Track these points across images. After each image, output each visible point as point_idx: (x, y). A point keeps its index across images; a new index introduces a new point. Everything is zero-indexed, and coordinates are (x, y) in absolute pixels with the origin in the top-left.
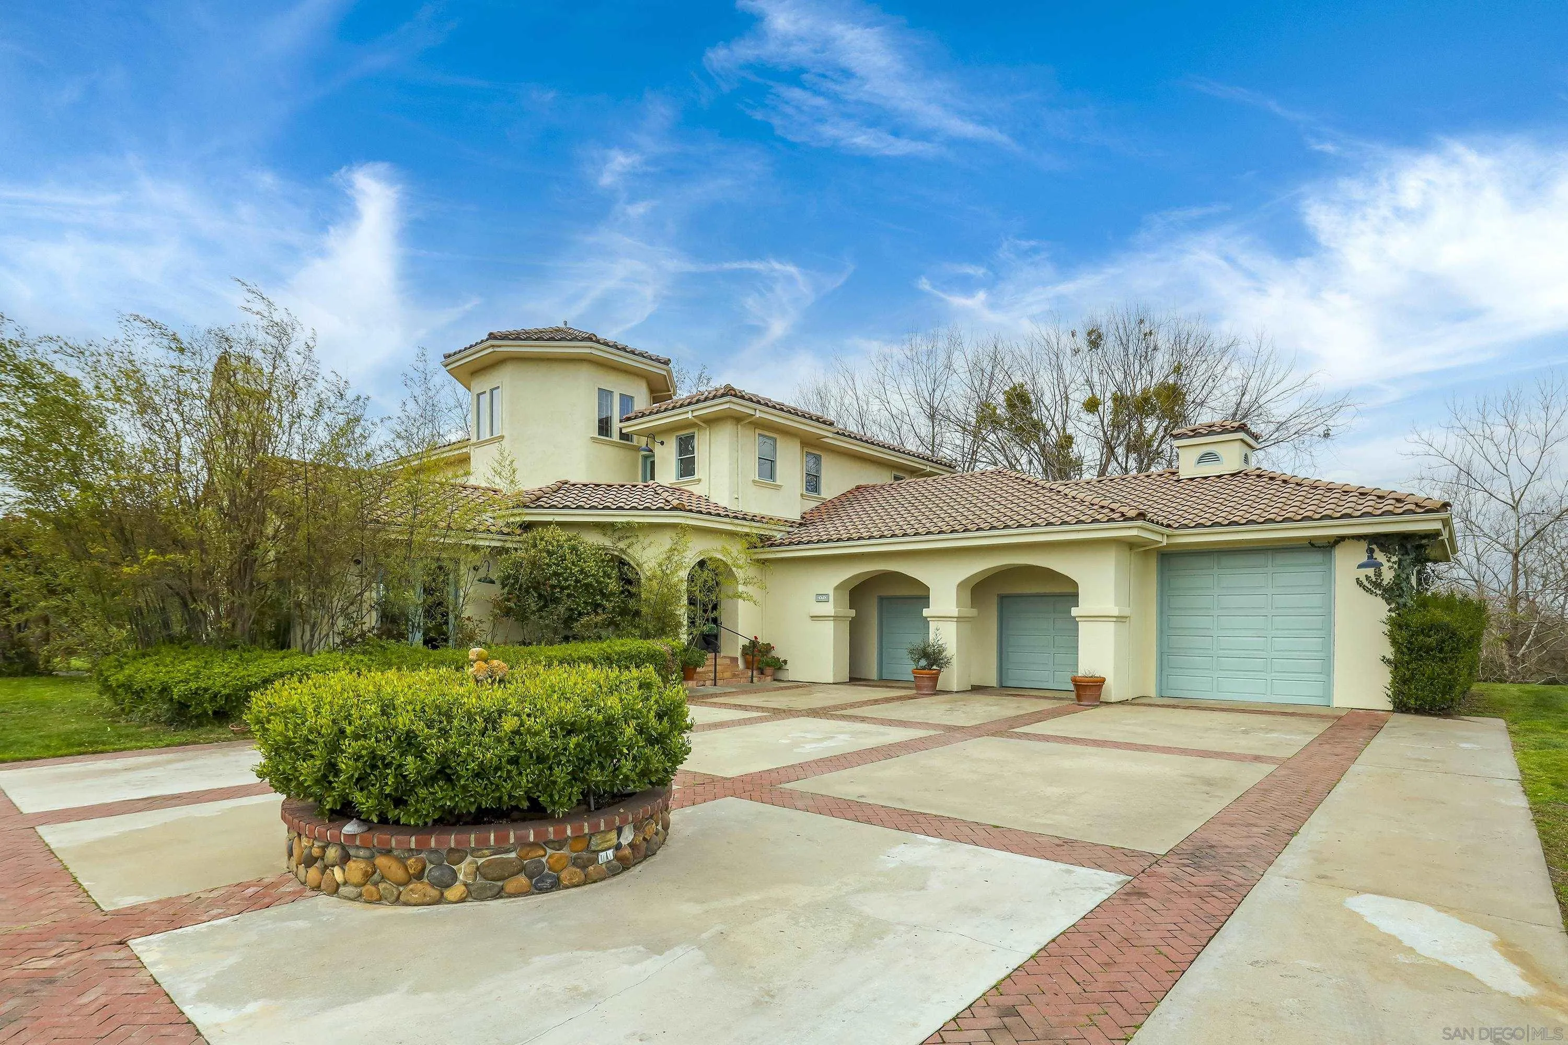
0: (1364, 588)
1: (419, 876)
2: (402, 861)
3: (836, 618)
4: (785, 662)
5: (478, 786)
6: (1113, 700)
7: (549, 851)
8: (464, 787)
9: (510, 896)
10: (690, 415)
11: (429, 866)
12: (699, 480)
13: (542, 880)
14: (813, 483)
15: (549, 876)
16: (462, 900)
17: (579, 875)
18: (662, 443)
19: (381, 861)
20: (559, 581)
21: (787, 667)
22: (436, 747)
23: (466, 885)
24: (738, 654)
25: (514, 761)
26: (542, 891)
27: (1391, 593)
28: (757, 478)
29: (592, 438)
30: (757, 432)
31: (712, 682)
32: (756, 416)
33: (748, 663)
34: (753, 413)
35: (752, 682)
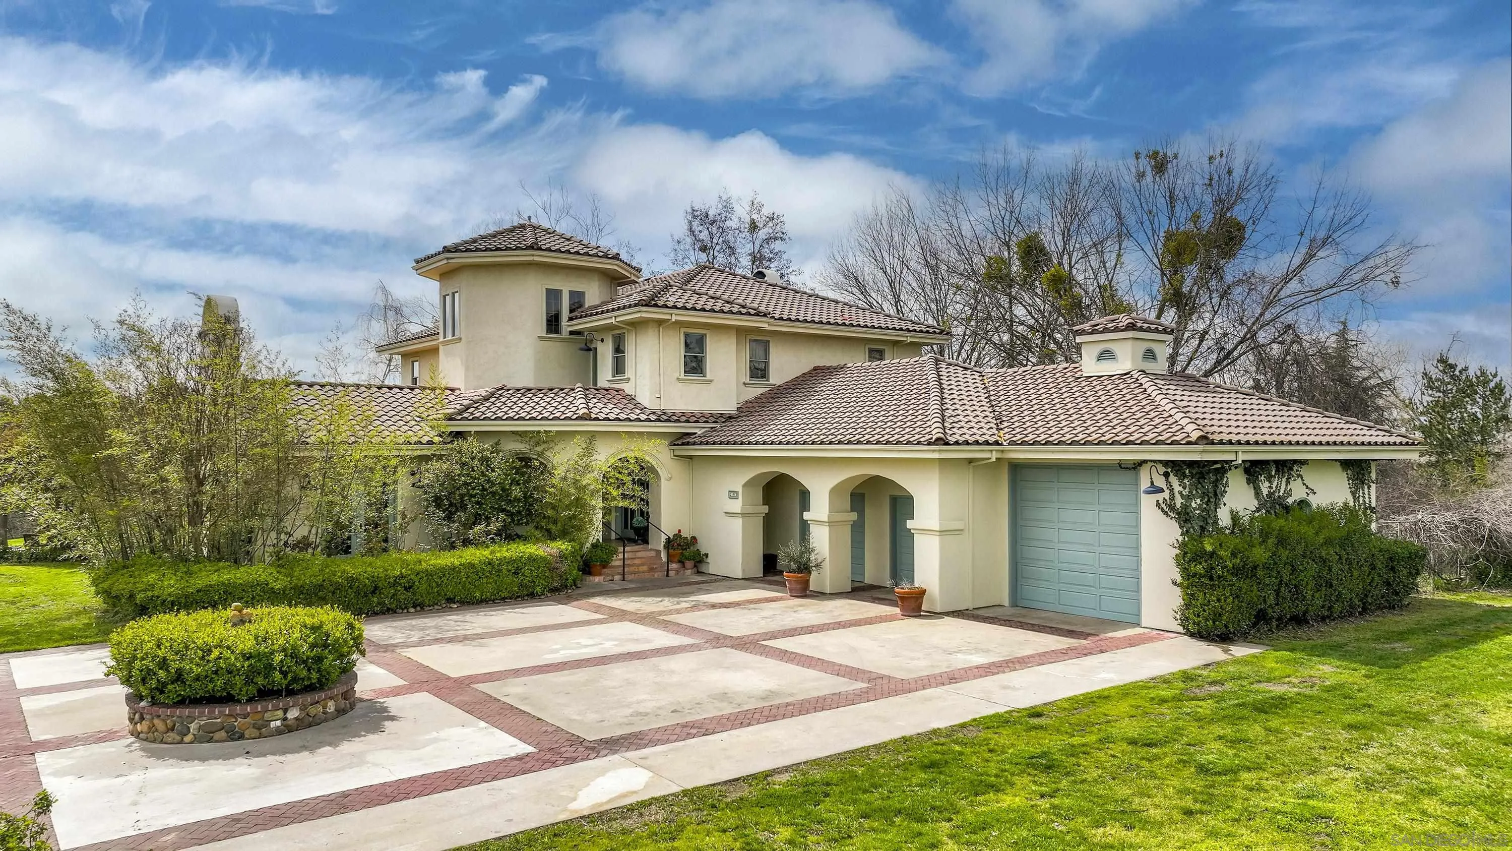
0: (1163, 510)
1: (172, 729)
2: (164, 721)
3: (743, 515)
4: (707, 555)
5: (197, 685)
6: (938, 611)
7: (239, 720)
8: (190, 685)
9: (217, 741)
10: (613, 321)
11: (177, 724)
12: (629, 379)
13: (234, 734)
14: (759, 371)
15: (237, 732)
16: (192, 742)
17: (256, 733)
18: (602, 340)
19: (156, 721)
20: (468, 490)
21: (709, 560)
22: (174, 666)
23: (194, 735)
24: (662, 548)
25: (216, 672)
26: (233, 740)
27: (1183, 517)
28: (682, 376)
29: (539, 337)
30: (683, 331)
31: (621, 577)
32: (673, 320)
33: (670, 556)
34: (668, 317)
35: (668, 576)
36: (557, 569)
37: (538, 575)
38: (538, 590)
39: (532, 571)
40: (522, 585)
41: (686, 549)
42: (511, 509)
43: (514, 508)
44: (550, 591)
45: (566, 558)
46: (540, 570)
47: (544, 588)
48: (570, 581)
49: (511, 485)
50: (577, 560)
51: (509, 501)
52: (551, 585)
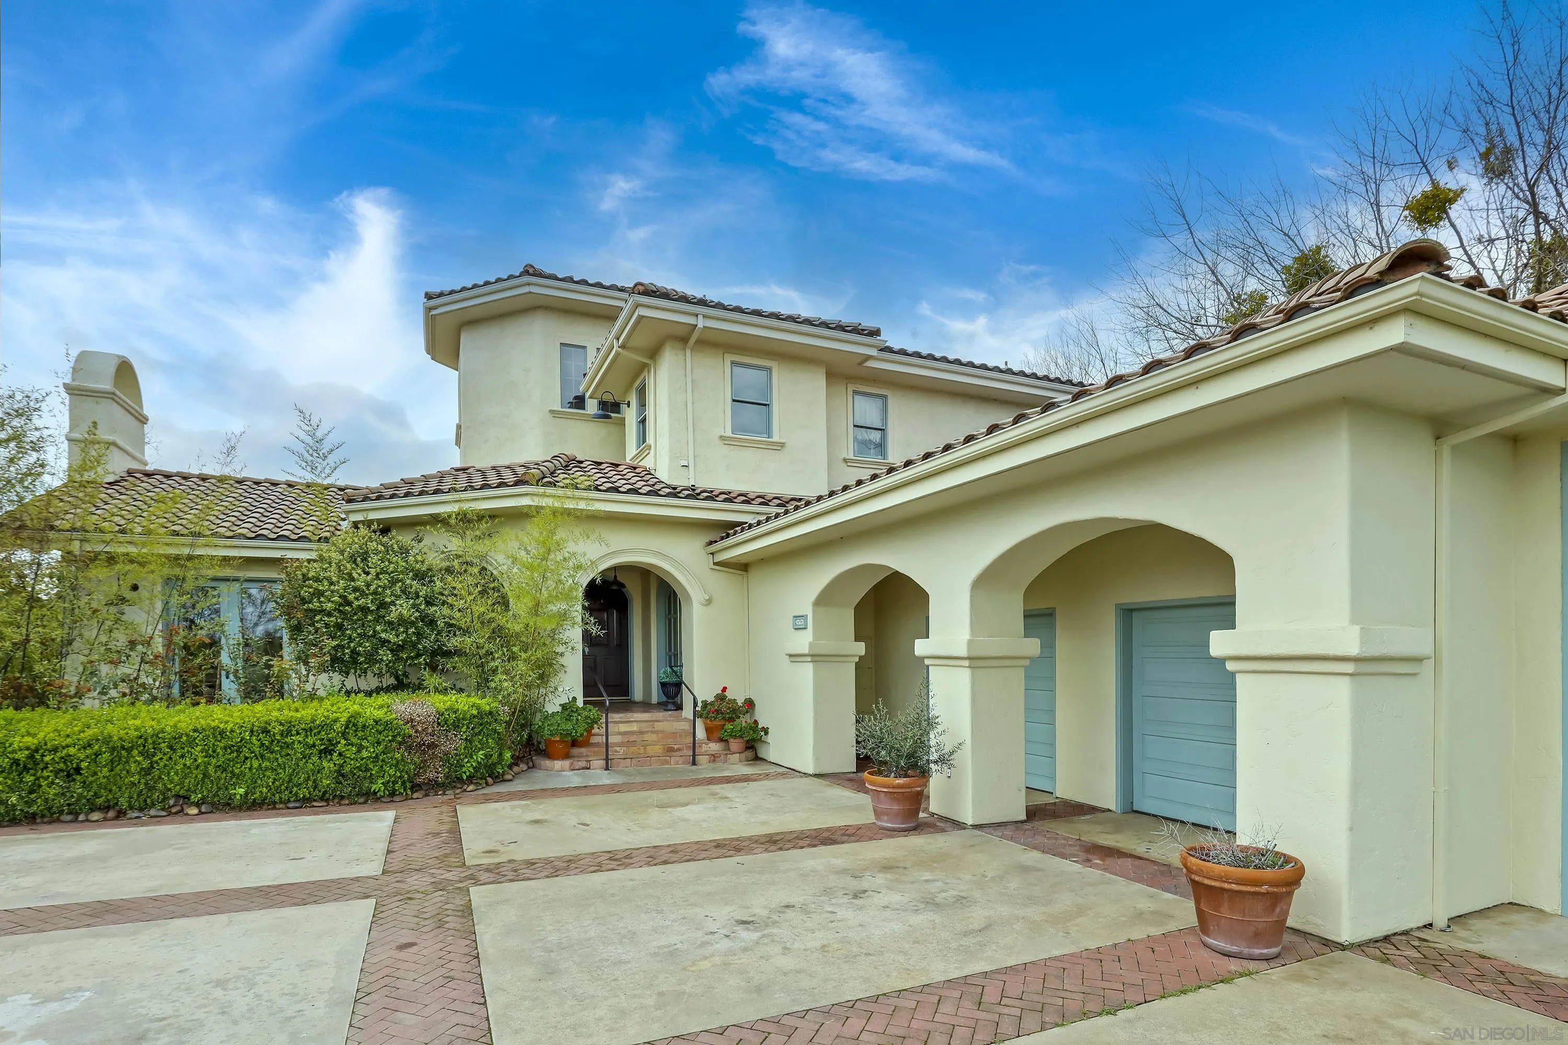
3: (816, 658)
4: (766, 731)
10: (616, 347)
12: (650, 448)
18: (629, 404)
24: (692, 716)
28: (729, 433)
29: (551, 411)
30: (729, 358)
31: (603, 763)
32: (700, 325)
33: (708, 730)
34: (691, 320)
35: (694, 763)
36: (433, 746)
37: (377, 757)
38: (378, 786)
39: (360, 748)
40: (343, 776)
41: (731, 720)
42: (392, 638)
43: (397, 636)
44: (416, 787)
45: (456, 726)
46: (381, 748)
47: (395, 783)
48: (468, 768)
49: (398, 597)
50: (495, 731)
51: (390, 623)
52: (418, 775)
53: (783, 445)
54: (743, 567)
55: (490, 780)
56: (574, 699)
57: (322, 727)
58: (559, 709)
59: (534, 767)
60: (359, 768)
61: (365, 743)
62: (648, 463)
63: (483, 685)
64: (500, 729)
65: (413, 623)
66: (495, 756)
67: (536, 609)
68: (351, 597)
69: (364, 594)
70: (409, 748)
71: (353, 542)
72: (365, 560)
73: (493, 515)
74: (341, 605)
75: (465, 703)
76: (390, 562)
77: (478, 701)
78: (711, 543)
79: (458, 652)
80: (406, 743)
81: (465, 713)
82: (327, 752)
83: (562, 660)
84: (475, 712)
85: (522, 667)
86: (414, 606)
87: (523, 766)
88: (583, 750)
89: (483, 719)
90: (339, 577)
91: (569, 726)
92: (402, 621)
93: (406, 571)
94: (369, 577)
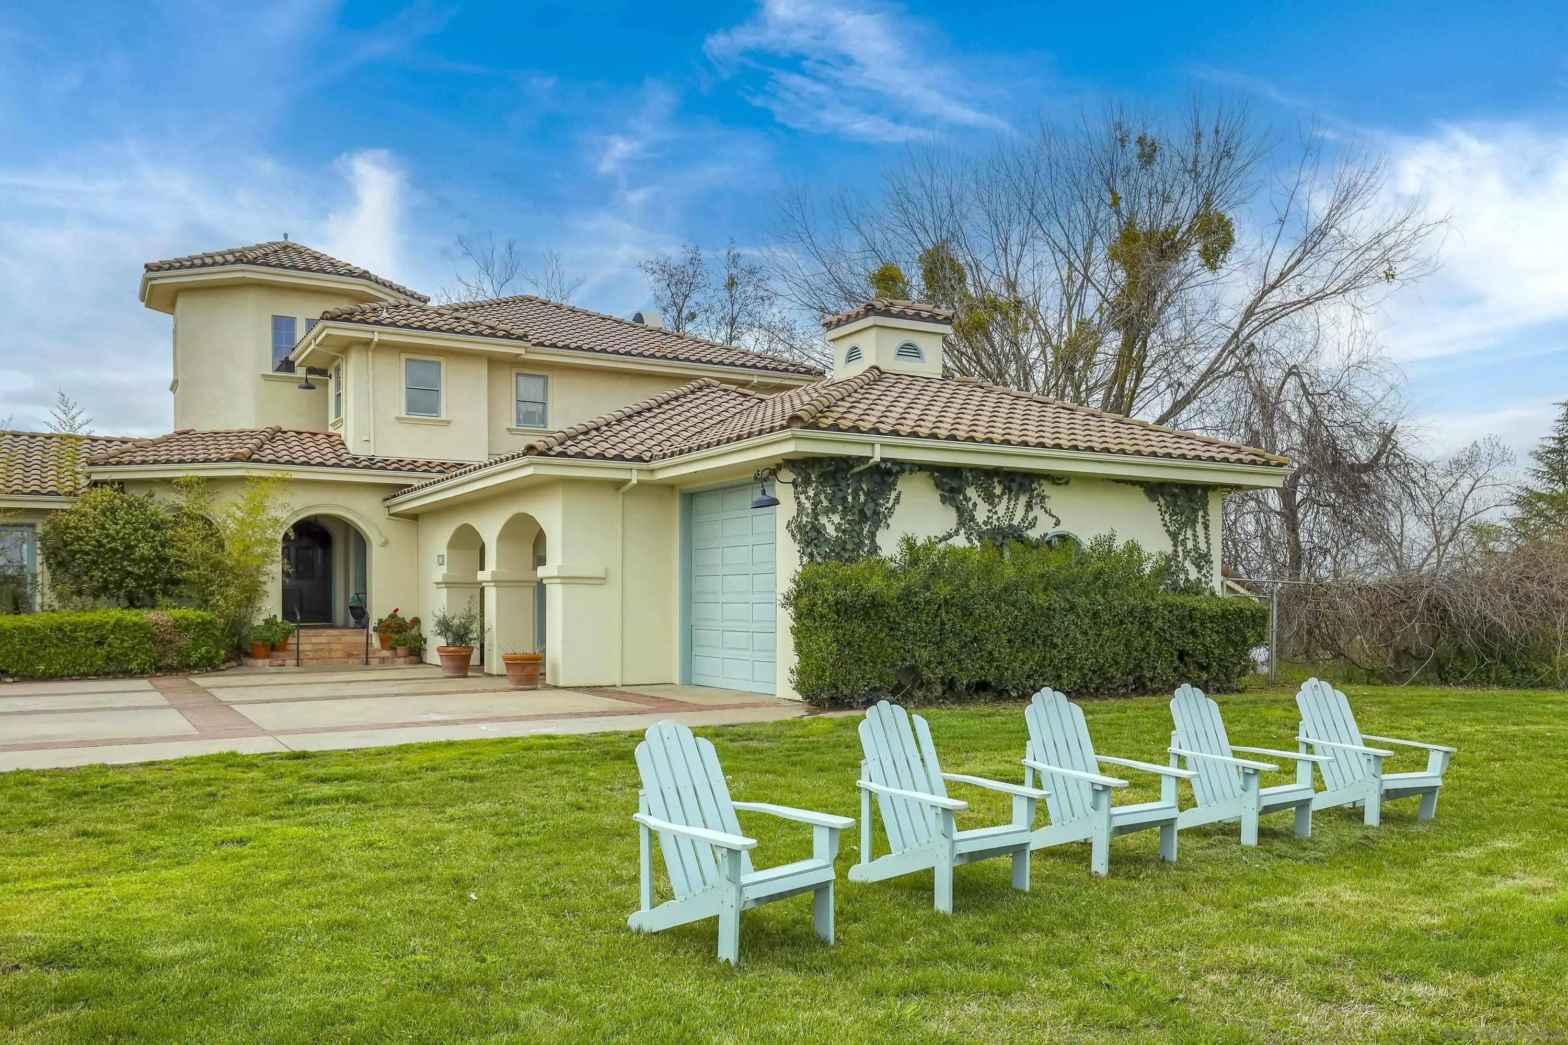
3: (449, 584)
4: (425, 640)
12: (342, 420)
18: (331, 377)
24: (372, 631)
28: (403, 414)
29: (263, 375)
30: (404, 357)
31: (295, 662)
32: (376, 339)
33: (382, 641)
34: (369, 336)
35: (367, 664)
36: (170, 642)
37: (133, 648)
38: (134, 665)
39: (123, 641)
40: (110, 659)
41: (399, 632)
42: (136, 571)
43: (140, 569)
44: (159, 669)
45: (187, 629)
46: (136, 641)
47: (145, 664)
48: (194, 658)
49: (139, 541)
50: (214, 634)
51: (134, 560)
52: (160, 661)
53: (449, 422)
54: (414, 517)
55: (209, 668)
56: (275, 616)
57: (98, 627)
58: (262, 623)
59: (241, 665)
60: (121, 654)
61: (126, 638)
62: (341, 431)
63: (204, 603)
64: (218, 633)
65: (151, 561)
66: (214, 651)
67: (246, 550)
68: (105, 541)
69: (114, 540)
70: (155, 642)
71: (103, 501)
72: (113, 513)
73: (210, 480)
74: (96, 547)
75: (191, 613)
76: (133, 516)
77: (202, 613)
78: (386, 500)
79: (185, 581)
80: (153, 638)
81: (193, 620)
82: (100, 644)
83: (265, 588)
84: (200, 620)
85: (231, 591)
86: (152, 548)
87: (233, 663)
88: (281, 654)
89: (205, 627)
90: (94, 527)
91: (269, 634)
92: (143, 558)
93: (144, 522)
94: (119, 527)
